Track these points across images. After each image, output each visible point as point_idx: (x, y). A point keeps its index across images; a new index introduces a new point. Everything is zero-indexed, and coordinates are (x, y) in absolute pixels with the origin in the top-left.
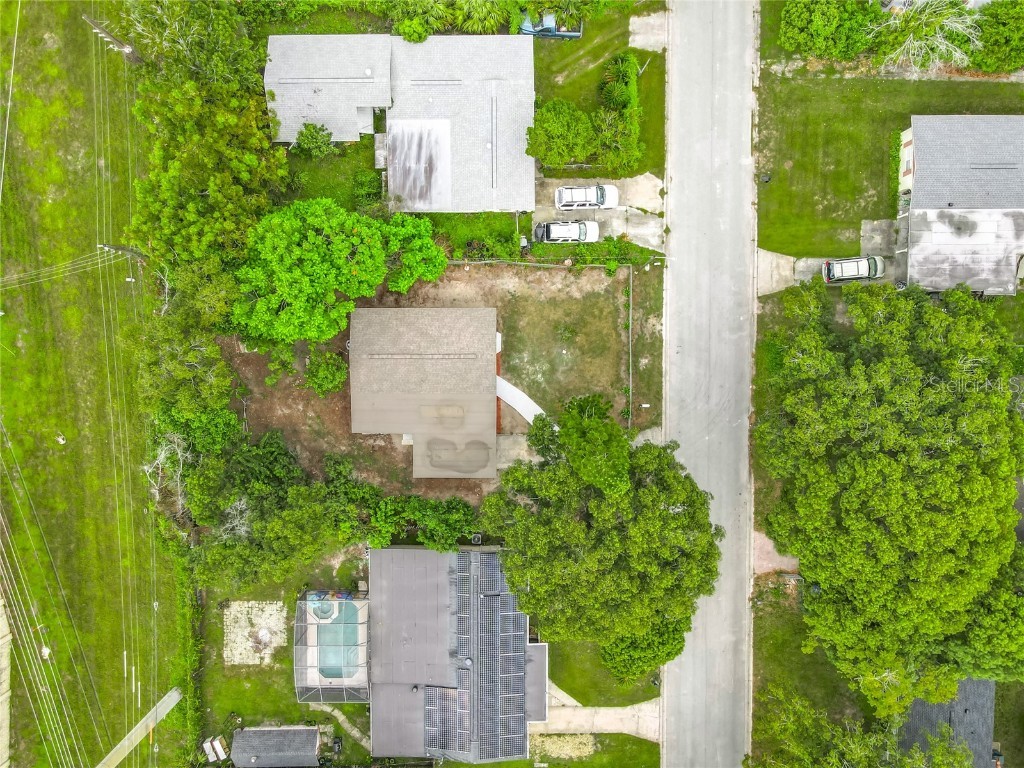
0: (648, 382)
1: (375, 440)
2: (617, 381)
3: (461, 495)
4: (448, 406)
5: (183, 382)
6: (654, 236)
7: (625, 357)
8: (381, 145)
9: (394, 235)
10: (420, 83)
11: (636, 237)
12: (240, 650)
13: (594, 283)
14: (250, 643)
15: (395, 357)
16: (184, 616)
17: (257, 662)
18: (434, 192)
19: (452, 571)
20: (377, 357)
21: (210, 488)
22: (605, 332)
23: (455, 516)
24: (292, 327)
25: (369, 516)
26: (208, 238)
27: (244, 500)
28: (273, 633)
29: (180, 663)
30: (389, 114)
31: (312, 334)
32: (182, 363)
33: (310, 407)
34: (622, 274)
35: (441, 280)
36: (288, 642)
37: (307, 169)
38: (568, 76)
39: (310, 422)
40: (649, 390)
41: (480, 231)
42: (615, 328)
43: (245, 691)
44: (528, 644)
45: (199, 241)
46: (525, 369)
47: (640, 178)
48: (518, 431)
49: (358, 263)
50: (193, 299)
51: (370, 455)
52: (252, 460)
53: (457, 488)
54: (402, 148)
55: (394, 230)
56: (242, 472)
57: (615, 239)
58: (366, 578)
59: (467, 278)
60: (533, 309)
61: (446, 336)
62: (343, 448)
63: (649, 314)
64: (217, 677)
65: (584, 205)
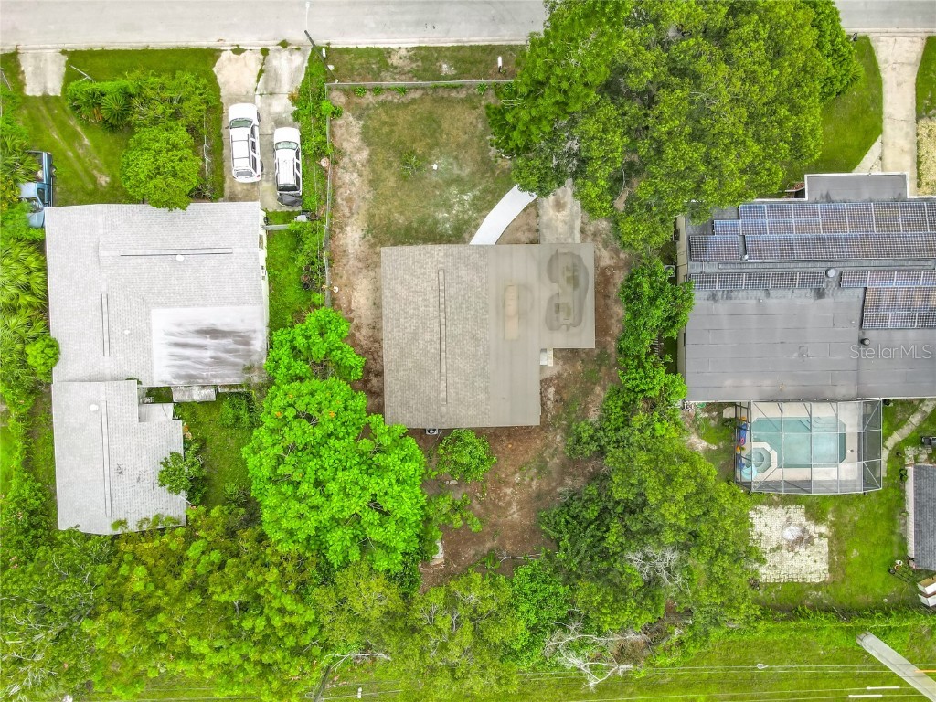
0: (471, 63)
1: (548, 399)
2: (470, 102)
3: (614, 292)
4: (504, 306)
5: (477, 633)
6: (291, 60)
7: (441, 92)
8: (187, 394)
9: (288, 370)
10: (107, 345)
11: (293, 82)
12: (810, 563)
13: (350, 134)
14: (802, 550)
15: (444, 371)
16: (769, 631)
17: (825, 541)
18: (240, 327)
19: (713, 297)
20: (444, 395)
21: (616, 600)
22: (410, 118)
23: (646, 287)
24: (403, 494)
25: (646, 399)
26: (288, 602)
27: (630, 555)
28: (789, 522)
29: (829, 634)
30: (146, 384)
31: (411, 467)
32: (452, 637)
33: (510, 479)
34: (339, 99)
35: (351, 320)
36: (800, 504)
37: (221, 485)
38: (100, 171)
39: (527, 479)
40: (481, 62)
41: (291, 274)
42: (405, 105)
43: (862, 555)
44: (806, 199)
45: (291, 613)
46: (457, 216)
47: (221, 79)
48: (533, 223)
49: (320, 411)
50: (369, 621)
51: (566, 405)
52: (577, 547)
53: (606, 297)
54: (188, 367)
55: (283, 369)
56: (592, 560)
57: (296, 108)
58: (720, 407)
59: (347, 289)
60: (383, 208)
61: (417, 308)
62: (559, 438)
63: (387, 64)
64: (843, 591)
65: (253, 143)
